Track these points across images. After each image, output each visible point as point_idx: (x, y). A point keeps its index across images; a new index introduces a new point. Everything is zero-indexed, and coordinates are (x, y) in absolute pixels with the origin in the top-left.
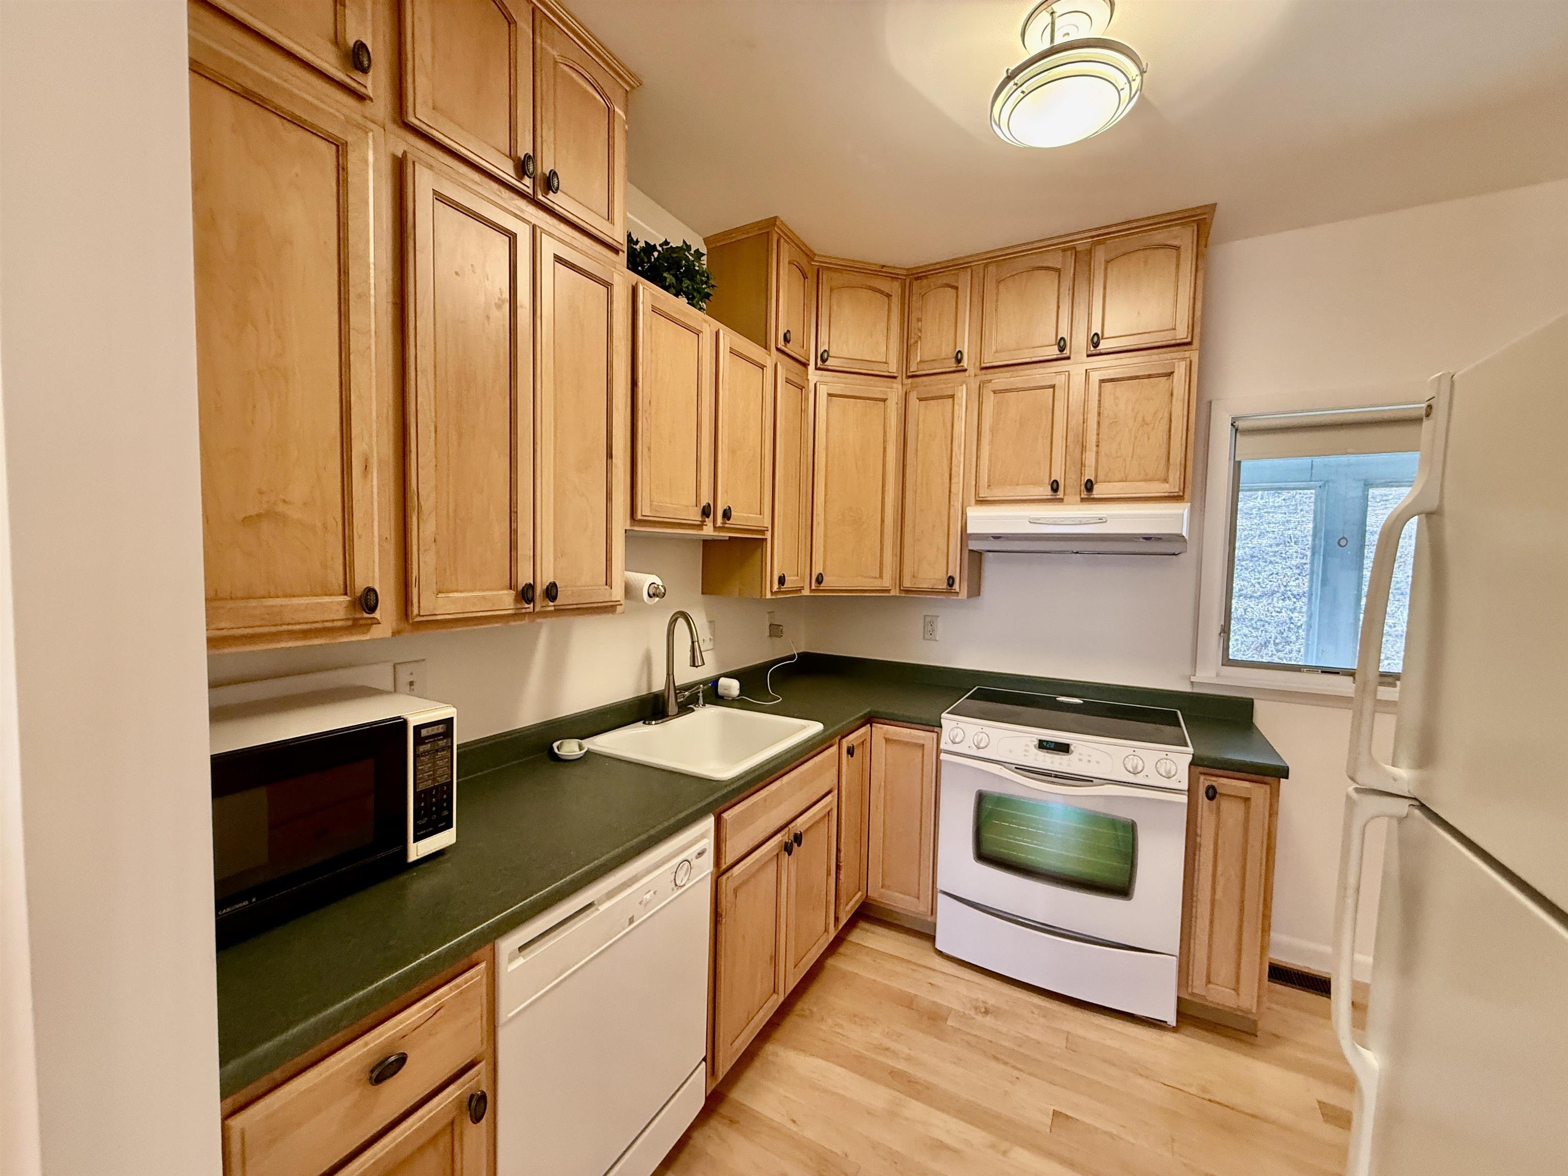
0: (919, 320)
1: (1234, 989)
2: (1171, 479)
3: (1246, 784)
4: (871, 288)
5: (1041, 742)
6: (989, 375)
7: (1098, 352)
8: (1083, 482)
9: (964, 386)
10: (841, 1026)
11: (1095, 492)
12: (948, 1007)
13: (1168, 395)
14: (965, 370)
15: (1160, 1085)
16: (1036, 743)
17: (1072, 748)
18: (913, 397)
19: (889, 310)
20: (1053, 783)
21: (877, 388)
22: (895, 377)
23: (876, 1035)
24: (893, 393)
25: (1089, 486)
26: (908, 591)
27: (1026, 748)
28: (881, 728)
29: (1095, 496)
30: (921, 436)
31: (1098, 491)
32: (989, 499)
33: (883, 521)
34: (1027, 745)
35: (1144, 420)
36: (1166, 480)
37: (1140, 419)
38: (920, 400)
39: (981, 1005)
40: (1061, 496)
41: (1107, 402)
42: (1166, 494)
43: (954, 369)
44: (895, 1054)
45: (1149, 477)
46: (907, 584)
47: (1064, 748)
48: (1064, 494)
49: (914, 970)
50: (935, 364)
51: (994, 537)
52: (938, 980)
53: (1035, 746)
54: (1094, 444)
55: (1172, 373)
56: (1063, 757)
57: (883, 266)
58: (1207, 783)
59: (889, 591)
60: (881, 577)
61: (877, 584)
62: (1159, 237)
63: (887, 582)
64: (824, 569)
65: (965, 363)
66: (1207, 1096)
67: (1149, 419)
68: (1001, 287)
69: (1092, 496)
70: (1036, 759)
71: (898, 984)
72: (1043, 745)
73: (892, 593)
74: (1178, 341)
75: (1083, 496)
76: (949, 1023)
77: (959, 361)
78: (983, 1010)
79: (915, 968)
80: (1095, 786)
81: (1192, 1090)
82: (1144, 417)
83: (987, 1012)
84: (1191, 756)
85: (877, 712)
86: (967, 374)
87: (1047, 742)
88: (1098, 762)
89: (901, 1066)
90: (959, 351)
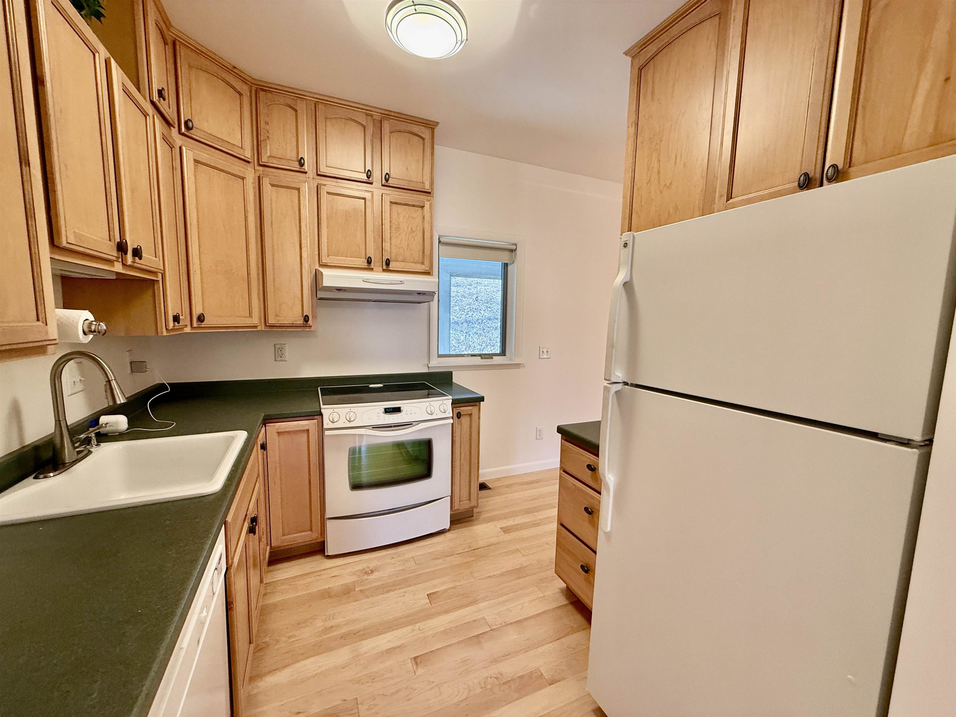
0: (267, 123)
1: (469, 500)
2: (426, 263)
3: (470, 408)
4: (224, 80)
5: (385, 409)
6: (323, 181)
7: (388, 184)
8: (384, 259)
9: (306, 183)
10: (294, 636)
11: (390, 266)
12: (351, 582)
13: (422, 218)
14: (306, 173)
15: (457, 555)
16: (383, 410)
17: (402, 409)
18: (266, 182)
19: (241, 104)
20: (393, 430)
21: (237, 167)
22: (248, 162)
23: (319, 624)
24: (250, 174)
25: (388, 263)
26: (272, 326)
27: (378, 415)
28: (274, 426)
29: (391, 269)
30: (274, 212)
31: (392, 266)
32: (329, 264)
33: (248, 274)
34: (378, 413)
35: (412, 229)
36: (423, 263)
37: (410, 228)
38: (273, 185)
39: (368, 569)
40: (372, 267)
41: (395, 215)
42: (423, 271)
43: (298, 169)
44: (338, 626)
45: (415, 261)
46: (272, 320)
47: (397, 410)
48: (374, 266)
49: (319, 575)
50: (283, 162)
51: (337, 290)
52: (335, 572)
53: (383, 412)
54: (389, 238)
55: (424, 206)
56: (398, 415)
57: (235, 67)
58: (457, 411)
59: (256, 327)
60: (250, 315)
61: (248, 322)
62: (416, 129)
63: (255, 320)
64: (203, 309)
65: (306, 167)
66: (472, 549)
67: (414, 229)
68: (328, 122)
69: (389, 269)
70: (385, 420)
71: (314, 589)
72: (388, 411)
73: (259, 328)
74: (426, 190)
75: (384, 268)
76: (357, 589)
77: (302, 165)
78: (370, 572)
79: (319, 573)
80: (415, 425)
81: (466, 550)
82: (412, 228)
83: (372, 572)
84: (451, 400)
85: (269, 415)
86: (307, 175)
87: (388, 408)
88: (415, 413)
89: (344, 630)
90: (302, 158)
